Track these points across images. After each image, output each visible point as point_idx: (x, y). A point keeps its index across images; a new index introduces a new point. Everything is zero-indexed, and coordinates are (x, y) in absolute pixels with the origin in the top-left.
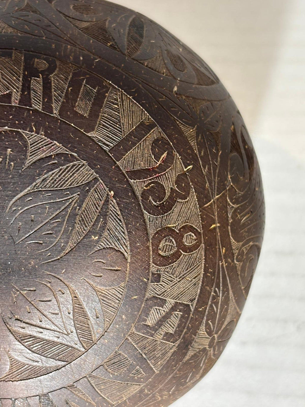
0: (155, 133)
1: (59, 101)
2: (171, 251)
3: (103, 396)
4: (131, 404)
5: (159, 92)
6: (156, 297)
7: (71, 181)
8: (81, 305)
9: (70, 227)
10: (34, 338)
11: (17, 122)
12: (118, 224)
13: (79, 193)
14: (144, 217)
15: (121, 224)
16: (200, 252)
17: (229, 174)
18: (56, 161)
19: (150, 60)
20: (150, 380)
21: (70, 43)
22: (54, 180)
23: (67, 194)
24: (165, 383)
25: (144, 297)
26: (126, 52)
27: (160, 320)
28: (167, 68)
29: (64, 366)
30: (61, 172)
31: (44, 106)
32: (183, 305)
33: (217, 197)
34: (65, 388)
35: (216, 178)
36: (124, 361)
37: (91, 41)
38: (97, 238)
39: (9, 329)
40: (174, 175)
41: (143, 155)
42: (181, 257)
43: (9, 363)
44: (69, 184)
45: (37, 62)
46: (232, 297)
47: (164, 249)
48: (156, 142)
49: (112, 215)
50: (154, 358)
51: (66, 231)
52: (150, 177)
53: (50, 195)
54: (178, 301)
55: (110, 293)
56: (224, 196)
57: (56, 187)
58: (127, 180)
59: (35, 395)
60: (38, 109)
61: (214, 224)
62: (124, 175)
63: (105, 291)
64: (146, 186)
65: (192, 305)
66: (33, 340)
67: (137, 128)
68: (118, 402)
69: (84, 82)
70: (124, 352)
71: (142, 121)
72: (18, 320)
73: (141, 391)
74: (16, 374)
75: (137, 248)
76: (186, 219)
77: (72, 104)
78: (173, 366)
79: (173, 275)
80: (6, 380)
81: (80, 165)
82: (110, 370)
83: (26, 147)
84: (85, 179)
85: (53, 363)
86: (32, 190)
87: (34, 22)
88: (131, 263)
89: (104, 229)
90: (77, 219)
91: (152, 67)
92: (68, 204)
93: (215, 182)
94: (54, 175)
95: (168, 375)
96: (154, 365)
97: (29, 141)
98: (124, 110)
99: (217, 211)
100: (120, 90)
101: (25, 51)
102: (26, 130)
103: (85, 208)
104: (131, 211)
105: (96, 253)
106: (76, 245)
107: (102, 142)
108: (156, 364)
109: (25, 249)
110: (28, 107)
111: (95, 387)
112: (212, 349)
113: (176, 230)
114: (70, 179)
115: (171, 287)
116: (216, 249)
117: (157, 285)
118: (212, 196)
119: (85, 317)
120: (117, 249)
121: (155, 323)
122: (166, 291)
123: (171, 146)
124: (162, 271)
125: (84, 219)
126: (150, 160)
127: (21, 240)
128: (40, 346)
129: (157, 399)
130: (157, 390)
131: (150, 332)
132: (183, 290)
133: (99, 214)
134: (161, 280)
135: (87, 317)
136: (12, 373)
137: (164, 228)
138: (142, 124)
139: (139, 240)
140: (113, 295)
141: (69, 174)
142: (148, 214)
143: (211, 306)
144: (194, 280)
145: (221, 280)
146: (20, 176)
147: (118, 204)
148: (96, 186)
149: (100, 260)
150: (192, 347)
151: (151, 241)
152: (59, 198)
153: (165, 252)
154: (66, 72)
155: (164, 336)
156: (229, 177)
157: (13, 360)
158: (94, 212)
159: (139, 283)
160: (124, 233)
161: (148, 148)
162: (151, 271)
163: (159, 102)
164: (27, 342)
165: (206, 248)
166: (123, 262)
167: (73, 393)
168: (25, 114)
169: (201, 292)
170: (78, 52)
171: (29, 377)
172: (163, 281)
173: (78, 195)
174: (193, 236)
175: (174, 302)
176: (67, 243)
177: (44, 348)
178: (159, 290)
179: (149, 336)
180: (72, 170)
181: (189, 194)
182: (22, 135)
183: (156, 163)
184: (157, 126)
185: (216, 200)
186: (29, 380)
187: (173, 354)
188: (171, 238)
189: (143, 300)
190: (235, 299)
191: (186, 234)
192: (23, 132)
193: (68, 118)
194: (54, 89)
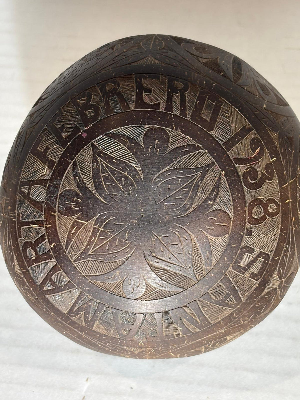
0: (252, 135)
1: (191, 109)
2: (260, 215)
3: (206, 315)
4: (223, 324)
5: (254, 107)
6: (248, 246)
7: (196, 163)
8: (198, 248)
9: (194, 194)
10: (164, 270)
11: (163, 122)
12: (226, 194)
13: (201, 171)
14: (243, 190)
15: (228, 194)
16: (278, 218)
17: (298, 167)
18: (188, 150)
19: (248, 86)
20: (238, 306)
21: (197, 71)
22: (185, 162)
23: (193, 172)
24: (248, 310)
25: (240, 246)
26: (232, 80)
27: (249, 263)
28: (258, 92)
29: (182, 291)
30: (190, 157)
31: (181, 113)
32: (265, 254)
33: (290, 181)
34: (181, 307)
35: (291, 168)
36: (222, 291)
37: (210, 71)
38: (212, 202)
39: (148, 263)
40: (264, 164)
41: (244, 149)
42: (266, 220)
43: (145, 287)
44: (195, 165)
45: (176, 83)
46: (296, 254)
47: (256, 213)
48: (253, 140)
49: (222, 187)
50: (243, 290)
51: (191, 197)
52: (249, 163)
53: (182, 172)
54: (262, 251)
55: (218, 241)
56: (295, 181)
57: (187, 167)
58: (234, 165)
59: (160, 311)
60: (177, 114)
61: (288, 200)
62: (232, 160)
63: (215, 239)
64: (246, 170)
65: (271, 255)
66: (163, 271)
67: (241, 131)
68: (215, 322)
69: (207, 98)
70: (223, 284)
71: (244, 126)
72: (155, 257)
73: (232, 314)
74: (149, 295)
75: (238, 211)
76: (271, 194)
77: (199, 112)
78: (255, 298)
79: (260, 231)
80: (141, 299)
81: (203, 152)
82: (213, 297)
83: (168, 139)
84: (206, 162)
85: (175, 289)
86: (170, 168)
87: (171, 57)
88: (233, 221)
89: (217, 197)
90: (199, 189)
91: (249, 91)
92: (193, 178)
93: (290, 171)
94: (186, 158)
95: (250, 304)
96: (242, 296)
97: (170, 135)
98: (232, 118)
99: (290, 191)
100: (230, 104)
101: (168, 75)
102: (169, 128)
103: (205, 182)
104: (235, 185)
105: (211, 212)
106: (198, 207)
107: (218, 138)
108: (244, 295)
109: (163, 208)
110: (170, 113)
111: (201, 308)
112: (280, 290)
113: (264, 201)
114: (196, 162)
115: (259, 240)
116: (289, 217)
117: (249, 238)
118: (288, 180)
119: (199, 257)
120: (225, 211)
121: (246, 265)
122: (255, 242)
123: (263, 144)
124: (253, 228)
125: (204, 189)
126: (249, 152)
127: (160, 202)
128: (167, 276)
129: (240, 322)
130: (242, 315)
131: (242, 271)
132: (266, 243)
133: (214, 186)
134: (252, 234)
135: (201, 257)
136: (146, 295)
137: (256, 199)
138: (244, 128)
139: (239, 205)
140: (220, 243)
141: (196, 158)
142: (247, 189)
143: (283, 257)
144: (273, 237)
145: (290, 239)
146: (163, 158)
147: (227, 180)
148: (213, 167)
149: (213, 218)
150: (268, 286)
151: (247, 207)
152: (188, 175)
153: (256, 215)
154: (195, 91)
155: (251, 275)
156: (299, 169)
157: (148, 285)
158: (211, 185)
159: (237, 235)
160: (230, 200)
161: (248, 144)
162: (246, 227)
163: (255, 114)
164: (159, 272)
165: (282, 215)
166: (228, 220)
167: (186, 311)
168: (169, 117)
169: (277, 246)
170: (202, 78)
171: (158, 298)
172: (253, 236)
173: (201, 173)
174: (274, 206)
175: (259, 251)
176: (192, 205)
177: (169, 277)
178: (251, 242)
179: (241, 273)
180: (198, 155)
181: (273, 177)
182: (166, 131)
183: (253, 154)
184: (254, 130)
185: (290, 184)
186: (157, 300)
187: (255, 289)
188: (260, 206)
189: (239, 247)
190: (297, 255)
191: (270, 205)
192: (167, 129)
193: (196, 121)
194: (187, 101)
